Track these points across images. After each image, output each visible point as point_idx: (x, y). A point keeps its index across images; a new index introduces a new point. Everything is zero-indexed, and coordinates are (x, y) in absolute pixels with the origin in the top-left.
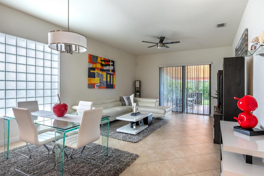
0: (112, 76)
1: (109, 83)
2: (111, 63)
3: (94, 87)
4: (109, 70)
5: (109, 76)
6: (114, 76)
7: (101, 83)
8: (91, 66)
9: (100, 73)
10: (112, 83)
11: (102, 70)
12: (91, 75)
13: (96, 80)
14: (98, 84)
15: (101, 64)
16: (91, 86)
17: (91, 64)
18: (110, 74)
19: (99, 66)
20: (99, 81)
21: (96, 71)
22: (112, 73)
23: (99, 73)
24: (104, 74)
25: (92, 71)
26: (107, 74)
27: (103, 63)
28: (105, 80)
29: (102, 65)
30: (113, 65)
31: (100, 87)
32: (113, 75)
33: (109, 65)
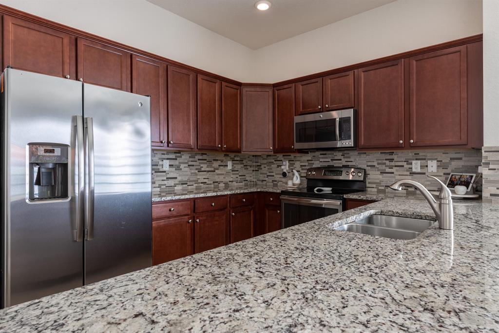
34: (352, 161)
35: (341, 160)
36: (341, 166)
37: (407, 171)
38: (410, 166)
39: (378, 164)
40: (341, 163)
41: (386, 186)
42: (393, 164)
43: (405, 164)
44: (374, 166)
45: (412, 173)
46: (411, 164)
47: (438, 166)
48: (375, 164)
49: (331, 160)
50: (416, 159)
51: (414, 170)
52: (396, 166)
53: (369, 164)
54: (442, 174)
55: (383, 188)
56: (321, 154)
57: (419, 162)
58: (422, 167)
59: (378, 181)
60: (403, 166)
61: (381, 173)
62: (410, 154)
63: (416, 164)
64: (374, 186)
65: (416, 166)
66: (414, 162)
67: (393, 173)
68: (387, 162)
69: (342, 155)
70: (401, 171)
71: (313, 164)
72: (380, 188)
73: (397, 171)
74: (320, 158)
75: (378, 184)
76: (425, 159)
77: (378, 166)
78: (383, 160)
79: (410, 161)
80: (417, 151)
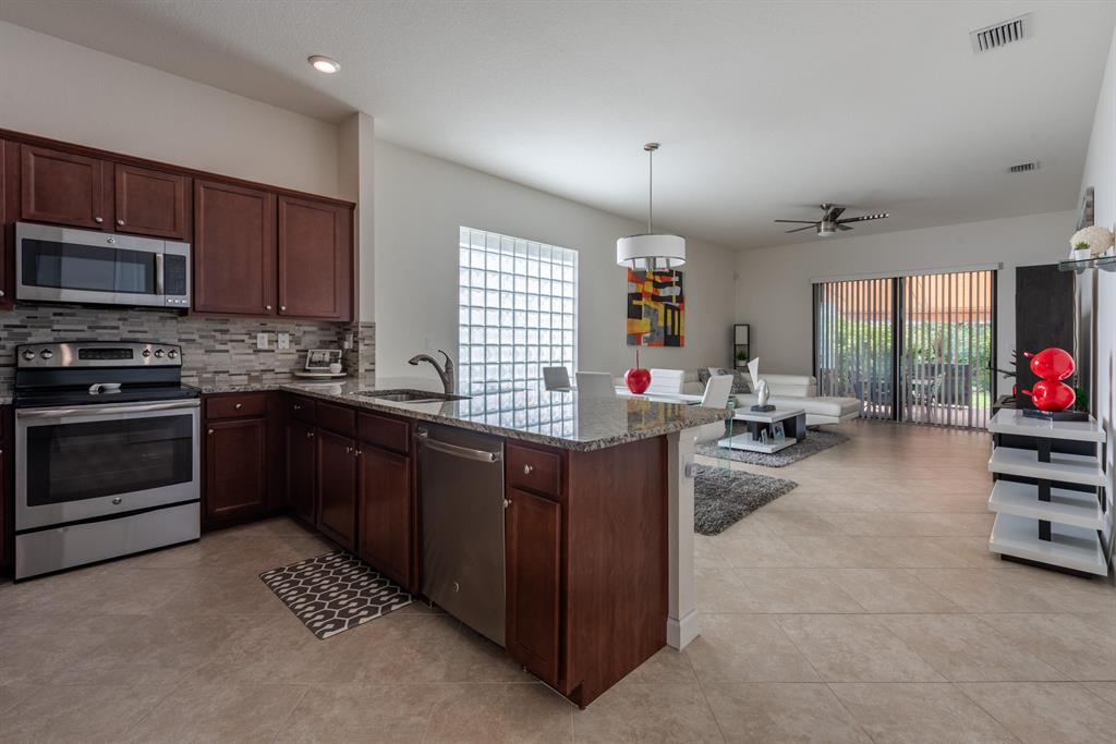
0: (676, 313)
1: (670, 333)
2: (675, 279)
3: (639, 343)
4: (669, 298)
5: (669, 311)
6: (682, 312)
7: (652, 331)
8: (634, 289)
9: (652, 304)
10: (676, 333)
11: (656, 298)
12: (634, 313)
13: (644, 325)
14: (648, 335)
15: (654, 281)
16: (634, 339)
17: (634, 284)
18: (673, 309)
19: (649, 288)
20: (648, 328)
21: (643, 302)
22: (677, 305)
23: (650, 308)
24: (661, 308)
25: (635, 302)
26: (667, 307)
27: (658, 279)
28: (661, 323)
29: (657, 285)
30: (679, 284)
31: (650, 342)
32: (679, 310)
33: (670, 284)
34: (145, 332)
35: (117, 328)
36: (118, 339)
37: (249, 348)
38: (254, 341)
39: (201, 337)
40: (115, 335)
41: (215, 372)
42: (227, 337)
43: (246, 337)
44: (194, 340)
45: (257, 351)
46: (256, 338)
47: (290, 341)
48: (195, 337)
49: (89, 328)
50: (263, 332)
51: (259, 347)
52: (232, 341)
53: (184, 337)
54: (294, 351)
55: (209, 375)
56: (55, 314)
57: (266, 335)
58: (270, 342)
59: (201, 365)
60: (243, 341)
61: (206, 351)
62: (254, 323)
63: (263, 338)
64: (194, 373)
65: (263, 341)
66: (259, 335)
67: (228, 351)
68: (218, 335)
69: (120, 320)
70: (240, 348)
71: (30, 335)
72: (205, 376)
73: (233, 348)
74: (52, 321)
75: (204, 370)
76: (273, 332)
77: (201, 341)
78: (209, 331)
79: (253, 334)
80: (262, 320)
